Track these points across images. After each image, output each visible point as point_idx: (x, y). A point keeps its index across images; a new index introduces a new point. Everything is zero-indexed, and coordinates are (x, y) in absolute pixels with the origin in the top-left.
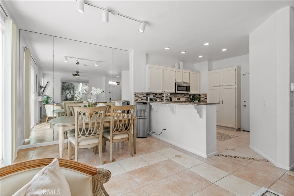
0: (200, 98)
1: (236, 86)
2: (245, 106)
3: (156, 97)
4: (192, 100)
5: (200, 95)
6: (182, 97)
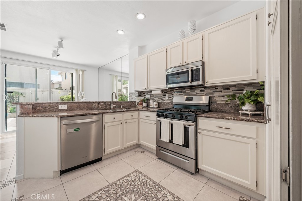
6: (206, 95)
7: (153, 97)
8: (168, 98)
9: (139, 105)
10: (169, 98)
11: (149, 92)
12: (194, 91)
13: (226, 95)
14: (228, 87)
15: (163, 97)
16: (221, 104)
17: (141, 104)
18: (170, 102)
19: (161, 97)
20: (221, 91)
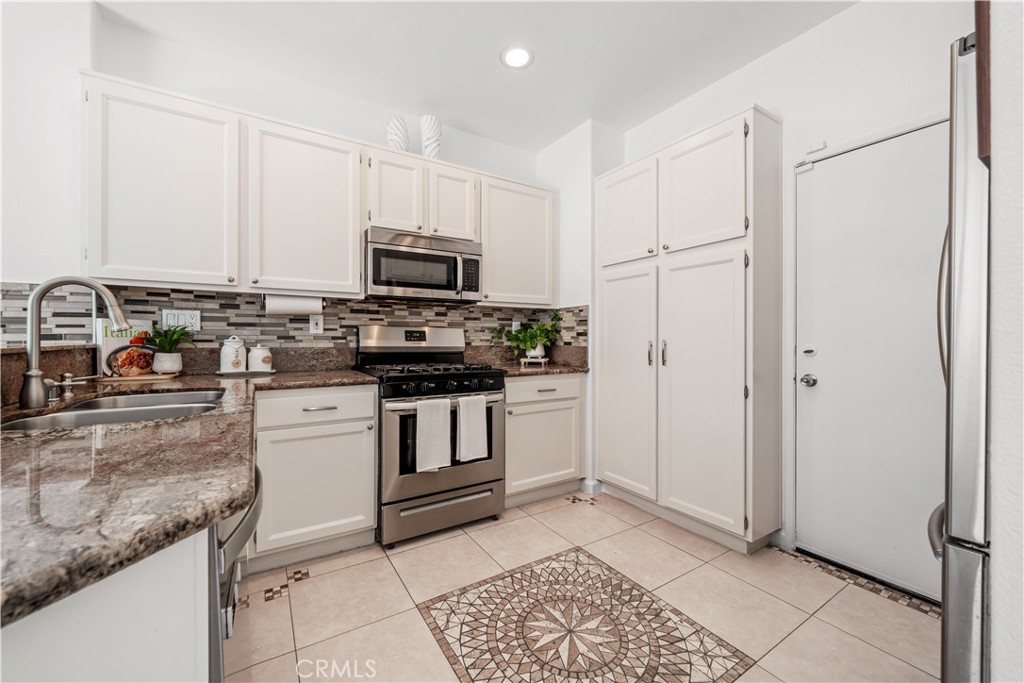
0: (558, 332)
1: (748, 245)
2: (811, 383)
4: (514, 344)
5: (556, 315)
6: (451, 325)
7: (225, 324)
8: (320, 331)
9: (122, 371)
10: (325, 330)
11: (191, 297)
12: (420, 314)
13: (488, 329)
14: (490, 311)
15: (289, 325)
16: (480, 347)
17: (131, 363)
18: (332, 345)
19: (284, 325)
20: (479, 319)
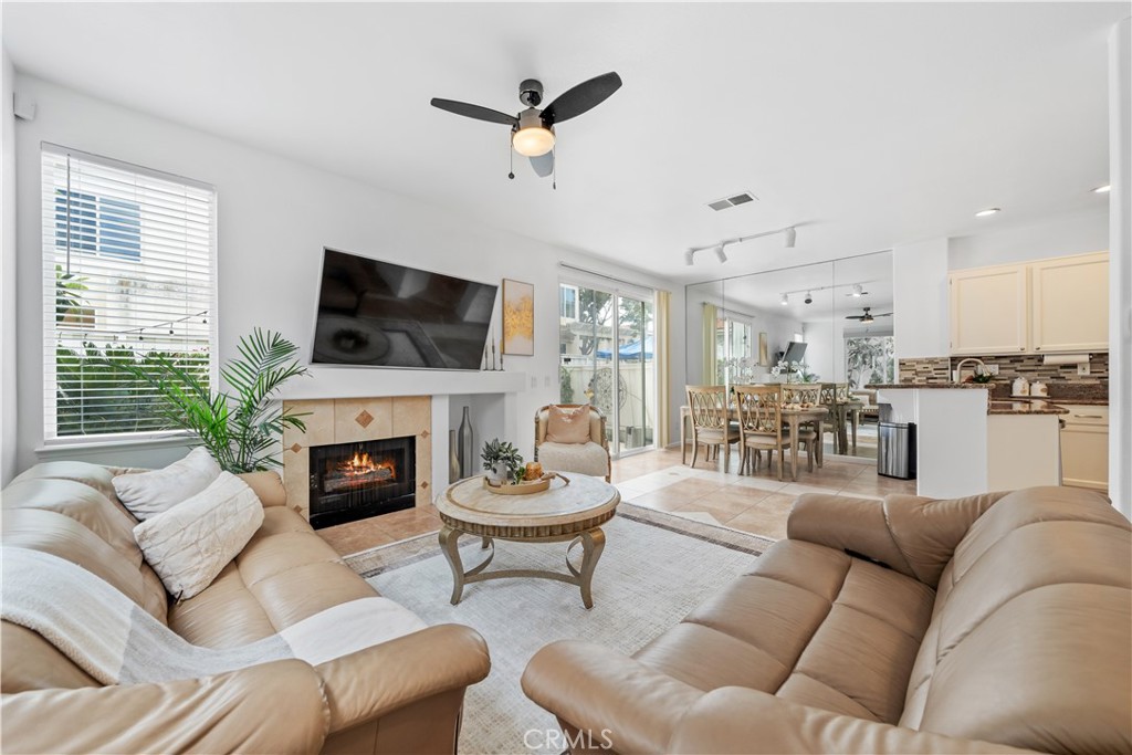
3: (1019, 368)
7: (1014, 371)
11: (998, 358)
18: (1099, 382)
19: (1057, 371)
